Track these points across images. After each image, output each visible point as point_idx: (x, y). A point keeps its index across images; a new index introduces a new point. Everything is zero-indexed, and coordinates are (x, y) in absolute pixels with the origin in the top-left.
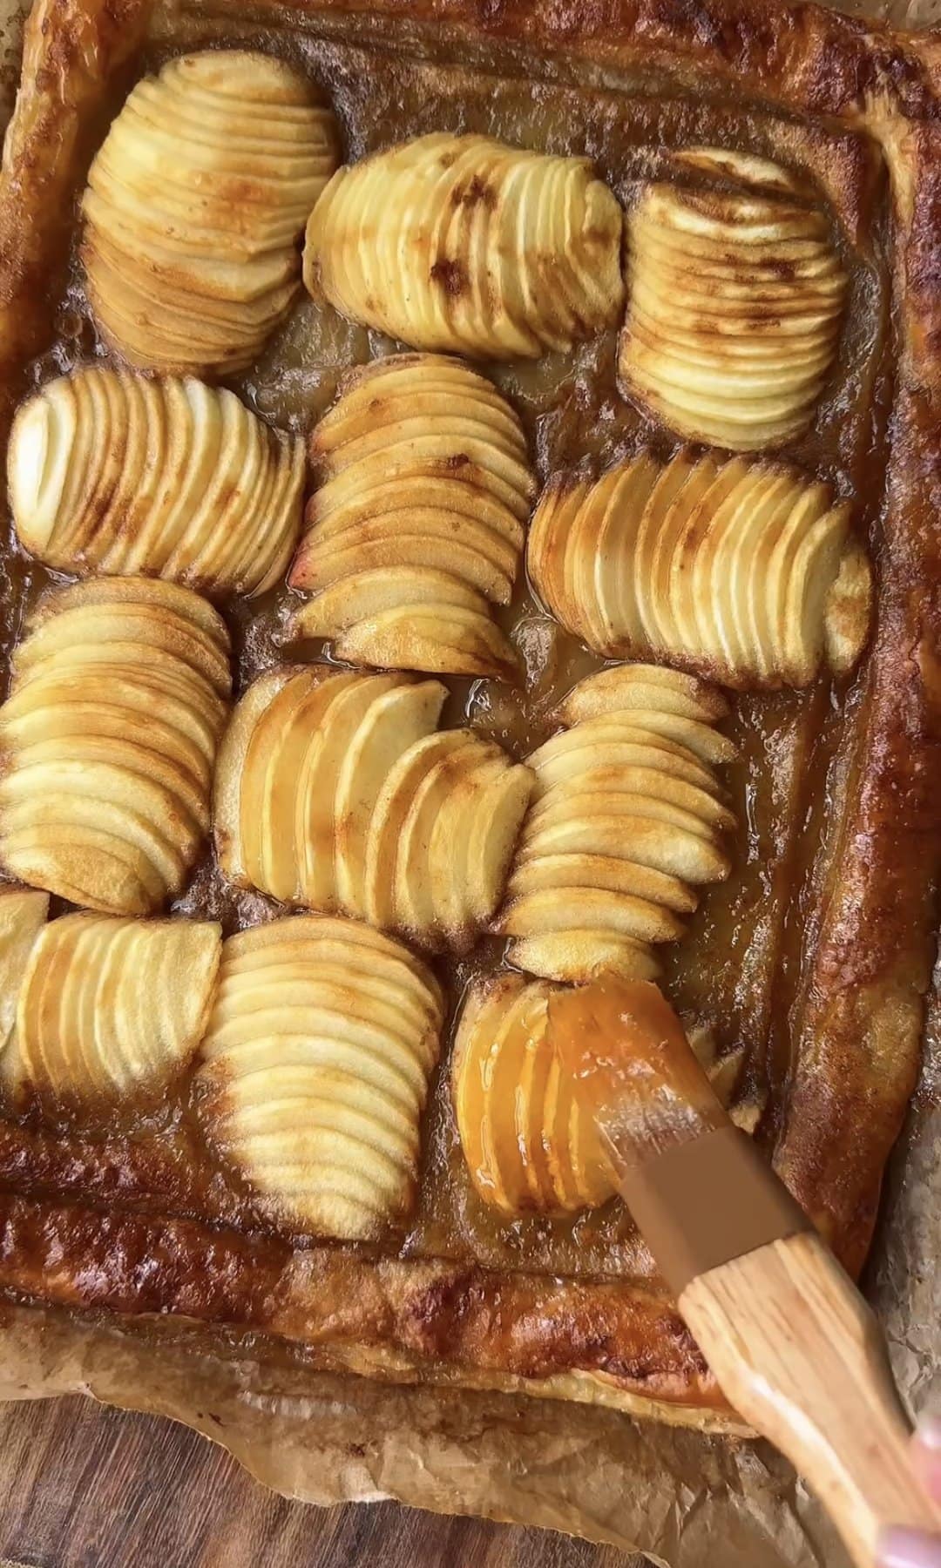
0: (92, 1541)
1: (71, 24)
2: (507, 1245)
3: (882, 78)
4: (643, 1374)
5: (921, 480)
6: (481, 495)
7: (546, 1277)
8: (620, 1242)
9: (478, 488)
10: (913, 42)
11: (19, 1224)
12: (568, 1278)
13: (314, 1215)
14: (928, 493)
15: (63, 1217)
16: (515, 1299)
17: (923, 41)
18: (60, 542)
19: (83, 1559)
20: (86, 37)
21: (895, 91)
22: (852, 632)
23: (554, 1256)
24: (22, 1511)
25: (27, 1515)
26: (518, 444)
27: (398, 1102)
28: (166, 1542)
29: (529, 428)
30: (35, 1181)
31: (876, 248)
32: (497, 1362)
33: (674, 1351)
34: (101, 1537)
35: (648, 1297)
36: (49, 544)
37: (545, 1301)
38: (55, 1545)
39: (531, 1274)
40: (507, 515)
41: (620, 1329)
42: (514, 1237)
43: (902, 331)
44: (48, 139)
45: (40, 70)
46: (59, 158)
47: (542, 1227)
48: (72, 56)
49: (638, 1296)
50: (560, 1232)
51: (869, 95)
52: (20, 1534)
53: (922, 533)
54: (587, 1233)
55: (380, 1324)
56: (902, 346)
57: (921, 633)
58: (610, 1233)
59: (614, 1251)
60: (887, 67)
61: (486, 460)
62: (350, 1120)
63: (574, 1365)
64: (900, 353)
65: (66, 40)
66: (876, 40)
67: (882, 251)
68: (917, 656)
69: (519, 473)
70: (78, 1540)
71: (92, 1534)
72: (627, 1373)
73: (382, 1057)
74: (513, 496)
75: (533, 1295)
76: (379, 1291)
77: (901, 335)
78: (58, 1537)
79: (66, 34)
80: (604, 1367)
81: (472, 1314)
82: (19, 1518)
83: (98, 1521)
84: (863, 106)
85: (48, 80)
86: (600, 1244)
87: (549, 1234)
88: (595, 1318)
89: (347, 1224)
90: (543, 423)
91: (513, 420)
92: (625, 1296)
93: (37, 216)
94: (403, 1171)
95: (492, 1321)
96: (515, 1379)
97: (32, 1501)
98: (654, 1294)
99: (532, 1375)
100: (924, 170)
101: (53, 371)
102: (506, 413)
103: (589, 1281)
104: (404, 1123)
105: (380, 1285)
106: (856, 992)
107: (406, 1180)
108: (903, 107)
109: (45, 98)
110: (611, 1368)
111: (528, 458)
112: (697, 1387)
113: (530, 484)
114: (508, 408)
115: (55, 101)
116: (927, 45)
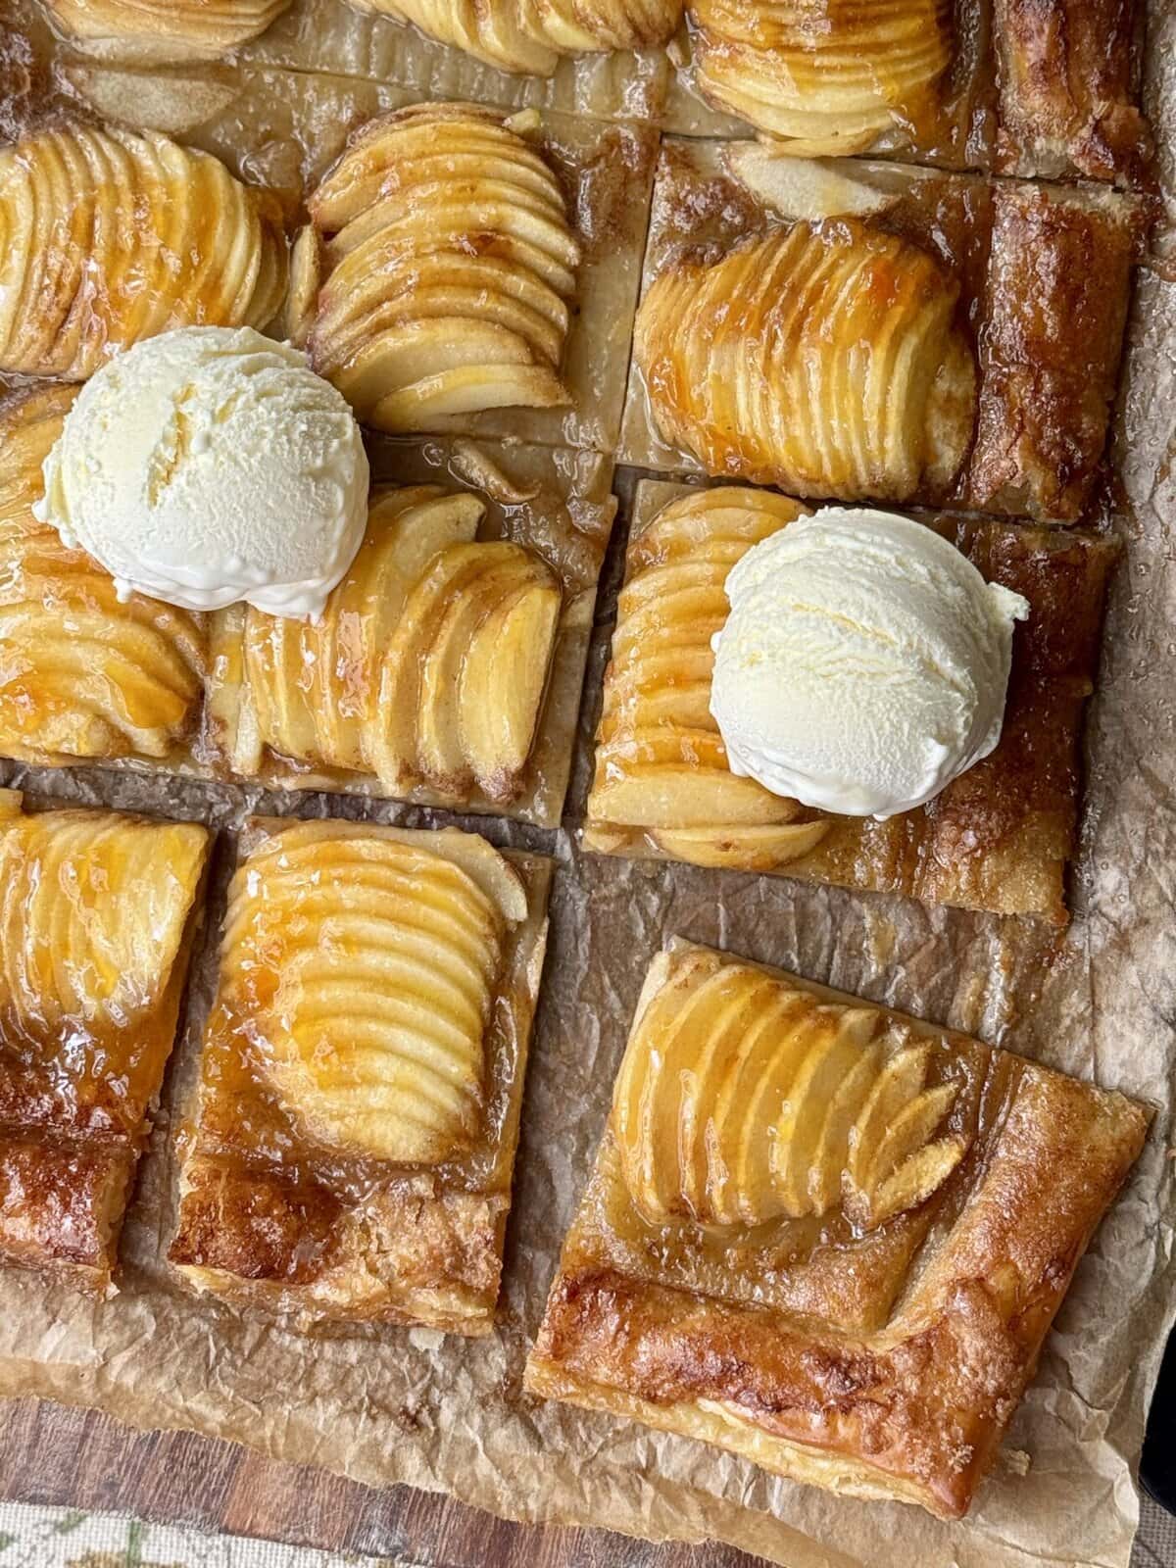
0: (110, 1471)
4: (779, 1408)
5: (1025, 247)
6: (514, 272)
7: (687, 1296)
8: (777, 1269)
9: (511, 262)
12: (712, 1300)
13: (363, 1137)
14: (1034, 261)
15: (25, 1156)
16: (650, 1309)
18: (17, 349)
19: (102, 1491)
22: (954, 440)
23: (700, 1274)
24: (26, 1443)
25: (31, 1447)
27: (458, 1019)
28: (194, 1465)
29: (566, 185)
32: (618, 1377)
33: (816, 1389)
34: (120, 1465)
35: (799, 1332)
37: (683, 1320)
38: (68, 1478)
39: (671, 1289)
40: (548, 293)
41: (761, 1357)
42: (658, 1245)
43: (1004, 56)
47: (692, 1241)
49: (786, 1328)
50: (711, 1249)
52: (26, 1469)
53: (1027, 309)
54: (742, 1253)
55: (448, 1261)
56: (1006, 75)
57: (1022, 426)
58: (768, 1258)
59: (770, 1277)
61: (517, 227)
62: (404, 1040)
63: (702, 1394)
64: (1004, 84)
68: (1016, 454)
69: (557, 240)
70: (93, 1469)
71: (110, 1462)
72: (761, 1405)
73: (437, 968)
74: (552, 269)
75: (669, 1309)
76: (446, 1223)
77: (1005, 63)
78: (70, 1469)
81: (597, 1317)
82: (23, 1452)
83: (116, 1447)
86: (754, 1267)
88: (734, 1342)
89: (403, 1144)
90: (587, 178)
91: (549, 180)
92: (773, 1325)
94: (464, 1094)
95: (620, 1328)
97: (37, 1430)
98: (804, 1331)
99: (653, 1399)
102: (539, 172)
103: (736, 1307)
105: (447, 1218)
106: (980, 860)
107: (468, 1105)
111: (569, 222)
113: (571, 252)
114: (541, 165)
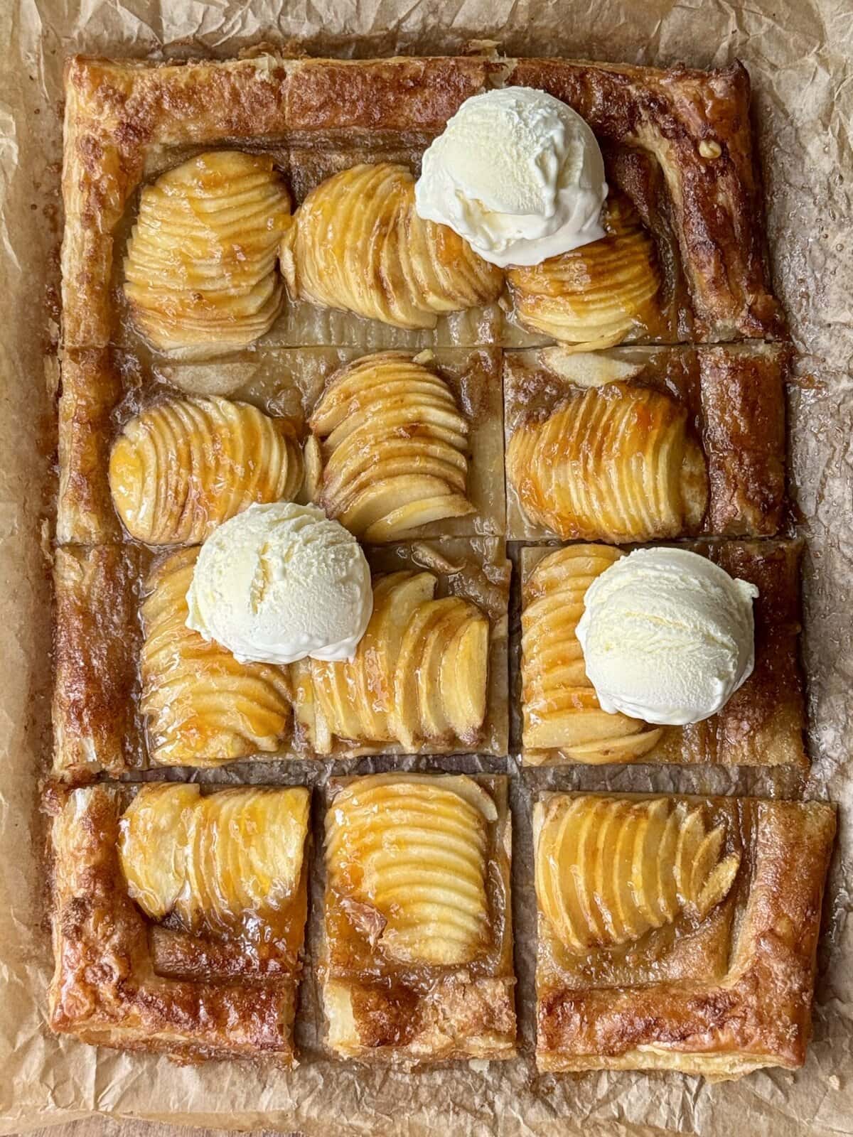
1: (99, 181)
2: (584, 973)
3: (645, 115)
4: (684, 1037)
5: (721, 383)
6: (432, 443)
7: (613, 991)
8: (658, 959)
9: (430, 438)
10: (663, 82)
11: (208, 1001)
12: (627, 987)
14: (727, 391)
15: (235, 994)
16: (595, 1005)
17: (669, 80)
18: (158, 532)
20: (110, 188)
21: (655, 122)
22: (698, 499)
23: (616, 976)
26: (448, 401)
27: (469, 877)
29: (454, 388)
30: (213, 972)
31: (665, 223)
32: (589, 1048)
33: (701, 1020)
35: (680, 991)
36: (152, 534)
37: (614, 1003)
39: (602, 990)
40: (453, 451)
41: (665, 1011)
42: (588, 967)
43: (691, 278)
44: (96, 260)
45: (82, 214)
46: (104, 268)
47: (605, 959)
48: (102, 200)
49: (673, 991)
50: (618, 960)
51: (638, 127)
53: (727, 418)
54: (635, 957)
55: (485, 1018)
56: (693, 288)
57: (736, 485)
58: (650, 955)
59: (655, 965)
60: (647, 107)
61: (430, 418)
63: (639, 1042)
64: (693, 293)
65: (98, 194)
66: (638, 88)
67: (669, 224)
68: (735, 502)
69: (454, 421)
72: (674, 1039)
74: (453, 437)
75: (605, 1001)
76: (480, 997)
77: (692, 281)
79: (97, 188)
80: (658, 1039)
81: (567, 1018)
84: (636, 134)
85: (89, 219)
86: (645, 963)
87: (611, 962)
88: (648, 1008)
89: (449, 954)
90: (465, 382)
91: (443, 387)
92: (665, 992)
93: (99, 311)
94: (478, 920)
95: (582, 1020)
96: (602, 1059)
98: (684, 989)
99: (612, 1055)
100: (685, 171)
101: (128, 414)
102: (437, 384)
103: (641, 988)
104: (474, 889)
105: (480, 994)
106: (753, 737)
107: (482, 926)
108: (663, 132)
109: (89, 234)
110: (662, 1037)
111: (458, 409)
112: (719, 1039)
113: (463, 426)
114: (438, 380)
115: (96, 233)
116: (672, 84)
